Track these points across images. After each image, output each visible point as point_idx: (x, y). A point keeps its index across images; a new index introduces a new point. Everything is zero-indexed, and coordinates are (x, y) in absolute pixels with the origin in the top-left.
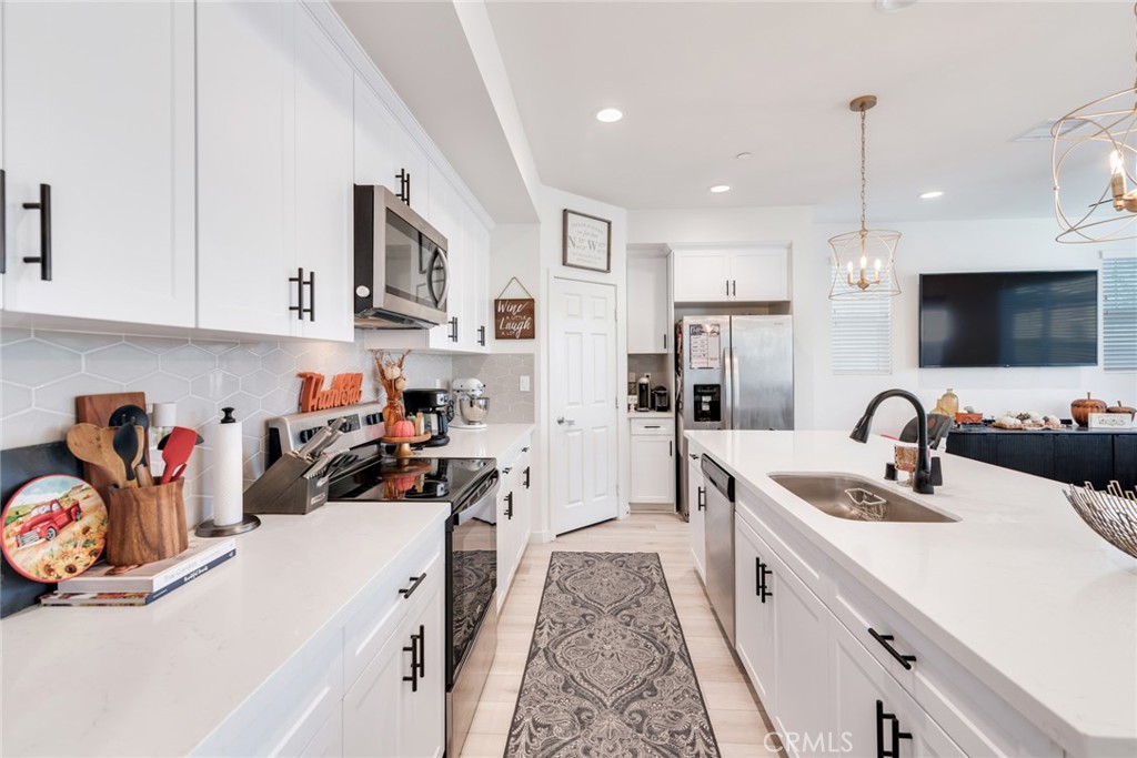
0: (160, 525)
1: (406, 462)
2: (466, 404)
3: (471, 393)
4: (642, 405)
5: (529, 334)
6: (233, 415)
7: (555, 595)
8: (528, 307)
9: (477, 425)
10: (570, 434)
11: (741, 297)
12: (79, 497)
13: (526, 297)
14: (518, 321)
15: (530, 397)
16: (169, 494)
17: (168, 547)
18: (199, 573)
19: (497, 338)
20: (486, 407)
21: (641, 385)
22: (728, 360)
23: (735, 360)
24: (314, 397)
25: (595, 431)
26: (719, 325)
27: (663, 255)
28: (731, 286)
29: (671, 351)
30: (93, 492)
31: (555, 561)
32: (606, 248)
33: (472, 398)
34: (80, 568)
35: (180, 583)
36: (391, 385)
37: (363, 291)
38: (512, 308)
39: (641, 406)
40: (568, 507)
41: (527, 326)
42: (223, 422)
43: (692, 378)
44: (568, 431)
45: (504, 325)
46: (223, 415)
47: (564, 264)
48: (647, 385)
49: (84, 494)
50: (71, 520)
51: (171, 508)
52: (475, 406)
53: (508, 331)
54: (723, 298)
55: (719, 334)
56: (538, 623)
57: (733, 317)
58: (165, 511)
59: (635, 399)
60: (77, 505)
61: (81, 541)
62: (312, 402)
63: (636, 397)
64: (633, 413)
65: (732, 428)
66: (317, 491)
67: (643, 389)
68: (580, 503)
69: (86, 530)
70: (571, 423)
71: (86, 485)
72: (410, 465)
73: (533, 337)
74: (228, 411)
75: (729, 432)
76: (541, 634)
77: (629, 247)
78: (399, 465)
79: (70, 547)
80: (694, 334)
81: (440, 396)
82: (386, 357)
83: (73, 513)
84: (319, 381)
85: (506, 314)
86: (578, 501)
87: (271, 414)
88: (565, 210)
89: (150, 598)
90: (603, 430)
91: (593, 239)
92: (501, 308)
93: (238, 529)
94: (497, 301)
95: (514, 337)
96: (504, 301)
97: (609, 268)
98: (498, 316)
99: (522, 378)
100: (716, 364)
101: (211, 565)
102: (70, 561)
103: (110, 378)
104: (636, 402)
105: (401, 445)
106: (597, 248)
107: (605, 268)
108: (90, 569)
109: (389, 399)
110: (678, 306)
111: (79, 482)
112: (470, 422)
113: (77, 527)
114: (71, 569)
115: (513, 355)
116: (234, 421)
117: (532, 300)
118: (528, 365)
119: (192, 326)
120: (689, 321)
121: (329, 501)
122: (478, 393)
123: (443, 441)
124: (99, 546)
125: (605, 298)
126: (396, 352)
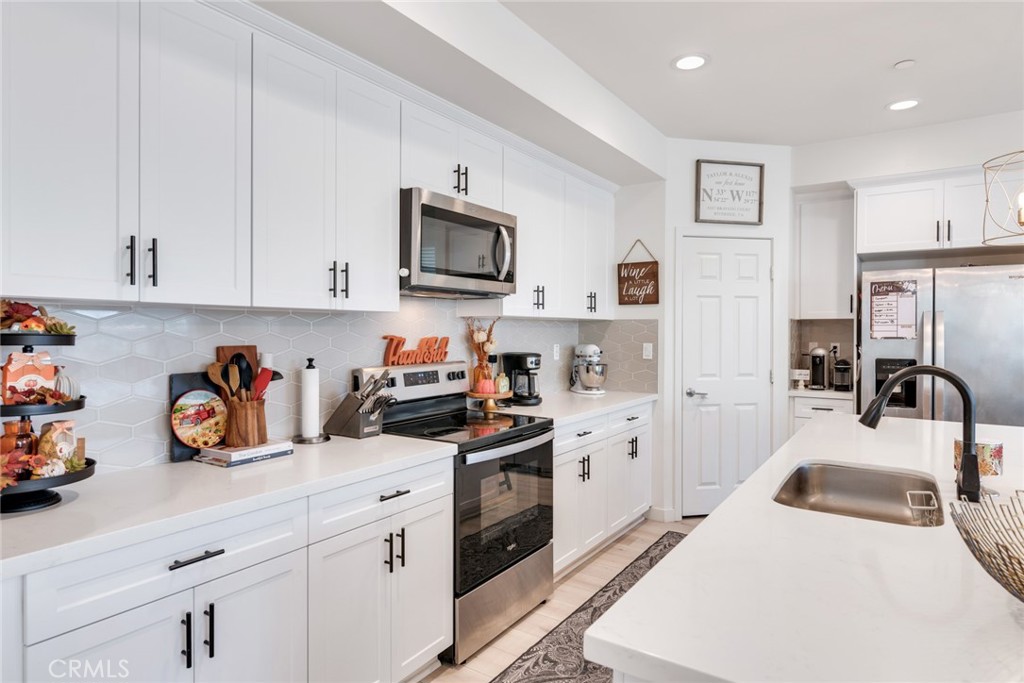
0: (247, 426)
1: (491, 416)
2: (582, 370)
3: (588, 359)
4: (816, 382)
5: (653, 299)
6: (314, 363)
7: (641, 568)
8: (652, 271)
9: (594, 391)
10: (703, 409)
11: (959, 242)
12: (214, 404)
13: (651, 260)
14: (640, 286)
15: (653, 365)
16: (253, 408)
17: (251, 440)
18: (264, 458)
19: (620, 304)
20: (602, 373)
21: (814, 358)
22: (928, 329)
23: (940, 328)
24: (394, 354)
25: (741, 408)
26: (915, 282)
27: (845, 194)
28: (943, 229)
29: (854, 316)
30: (221, 402)
31: (665, 539)
32: (757, 197)
33: (590, 364)
34: (210, 444)
35: (250, 461)
36: (478, 348)
37: (405, 272)
38: (635, 273)
39: (814, 384)
40: (699, 488)
41: (650, 290)
42: (308, 367)
43: (872, 351)
44: (699, 405)
45: (627, 291)
46: (307, 363)
47: (696, 221)
48: (822, 359)
49: (218, 403)
50: (209, 417)
51: (253, 416)
52: (591, 372)
53: (631, 296)
54: (932, 245)
55: (914, 293)
56: (606, 587)
57: (937, 270)
58: (250, 418)
59: (804, 375)
60: (213, 409)
61: (214, 429)
62: (391, 359)
63: (808, 372)
64: (801, 391)
65: (933, 418)
66: (371, 424)
67: (817, 364)
68: (717, 487)
69: (217, 424)
70: (703, 395)
71: (218, 398)
72: (495, 418)
73: (657, 302)
74: (310, 360)
75: (927, 423)
76: (602, 596)
77: (796, 191)
78: (486, 417)
79: (207, 432)
80: (878, 294)
81: (530, 360)
82: (476, 323)
83: (211, 413)
84: (401, 342)
85: (630, 278)
86: (714, 484)
87: (356, 366)
88: (698, 161)
89: (230, 465)
90: (752, 407)
91: (735, 188)
92: (624, 273)
93: (314, 441)
94: (620, 266)
95: (636, 302)
96: (627, 265)
97: (760, 220)
98: (621, 280)
99: (645, 345)
100: (910, 333)
101: (273, 456)
102: (206, 439)
103: (236, 337)
104: (808, 378)
105: (486, 400)
106: (744, 197)
107: (756, 220)
108: (215, 445)
109: (479, 360)
110: (862, 259)
111: (215, 396)
112: (587, 388)
113: (212, 421)
114: (206, 443)
115: (635, 320)
116: (314, 367)
117: (656, 263)
118: (651, 331)
119: (249, 305)
120: (869, 277)
121: (383, 432)
122: (595, 359)
123: (533, 401)
124: (222, 434)
125: (754, 255)
126: (485, 319)
